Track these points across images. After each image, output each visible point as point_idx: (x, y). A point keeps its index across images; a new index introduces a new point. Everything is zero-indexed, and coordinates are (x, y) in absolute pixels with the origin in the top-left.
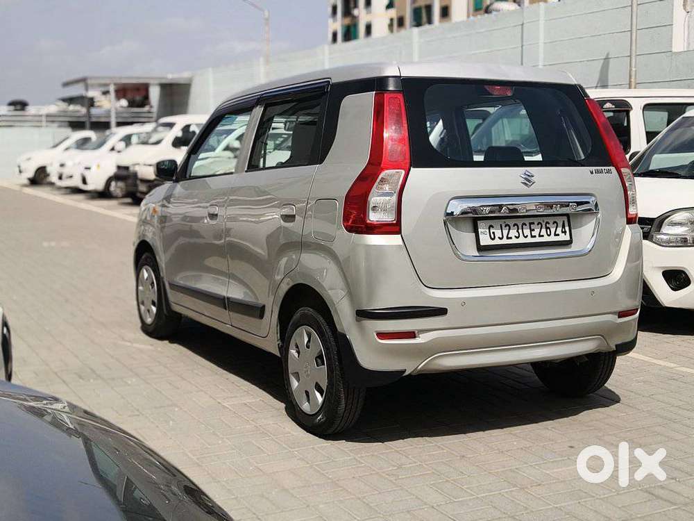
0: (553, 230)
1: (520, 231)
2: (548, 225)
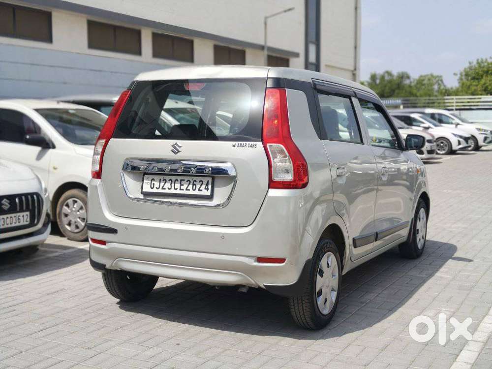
0: (198, 187)
1: (173, 185)
2: (195, 183)
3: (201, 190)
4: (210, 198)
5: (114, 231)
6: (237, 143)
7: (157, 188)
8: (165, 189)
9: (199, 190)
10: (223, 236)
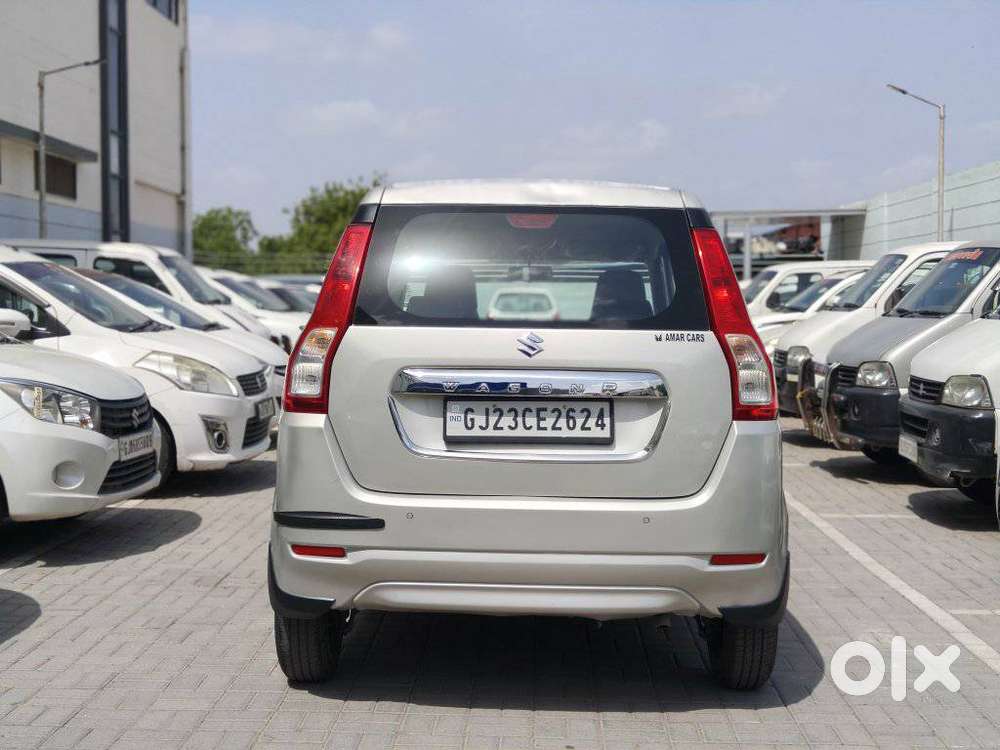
0: (580, 421)
1: (520, 419)
2: (571, 414)
3: (589, 429)
4: (608, 442)
5: (377, 524)
6: (664, 333)
7: (481, 427)
8: (502, 428)
9: (583, 428)
10: (646, 518)
